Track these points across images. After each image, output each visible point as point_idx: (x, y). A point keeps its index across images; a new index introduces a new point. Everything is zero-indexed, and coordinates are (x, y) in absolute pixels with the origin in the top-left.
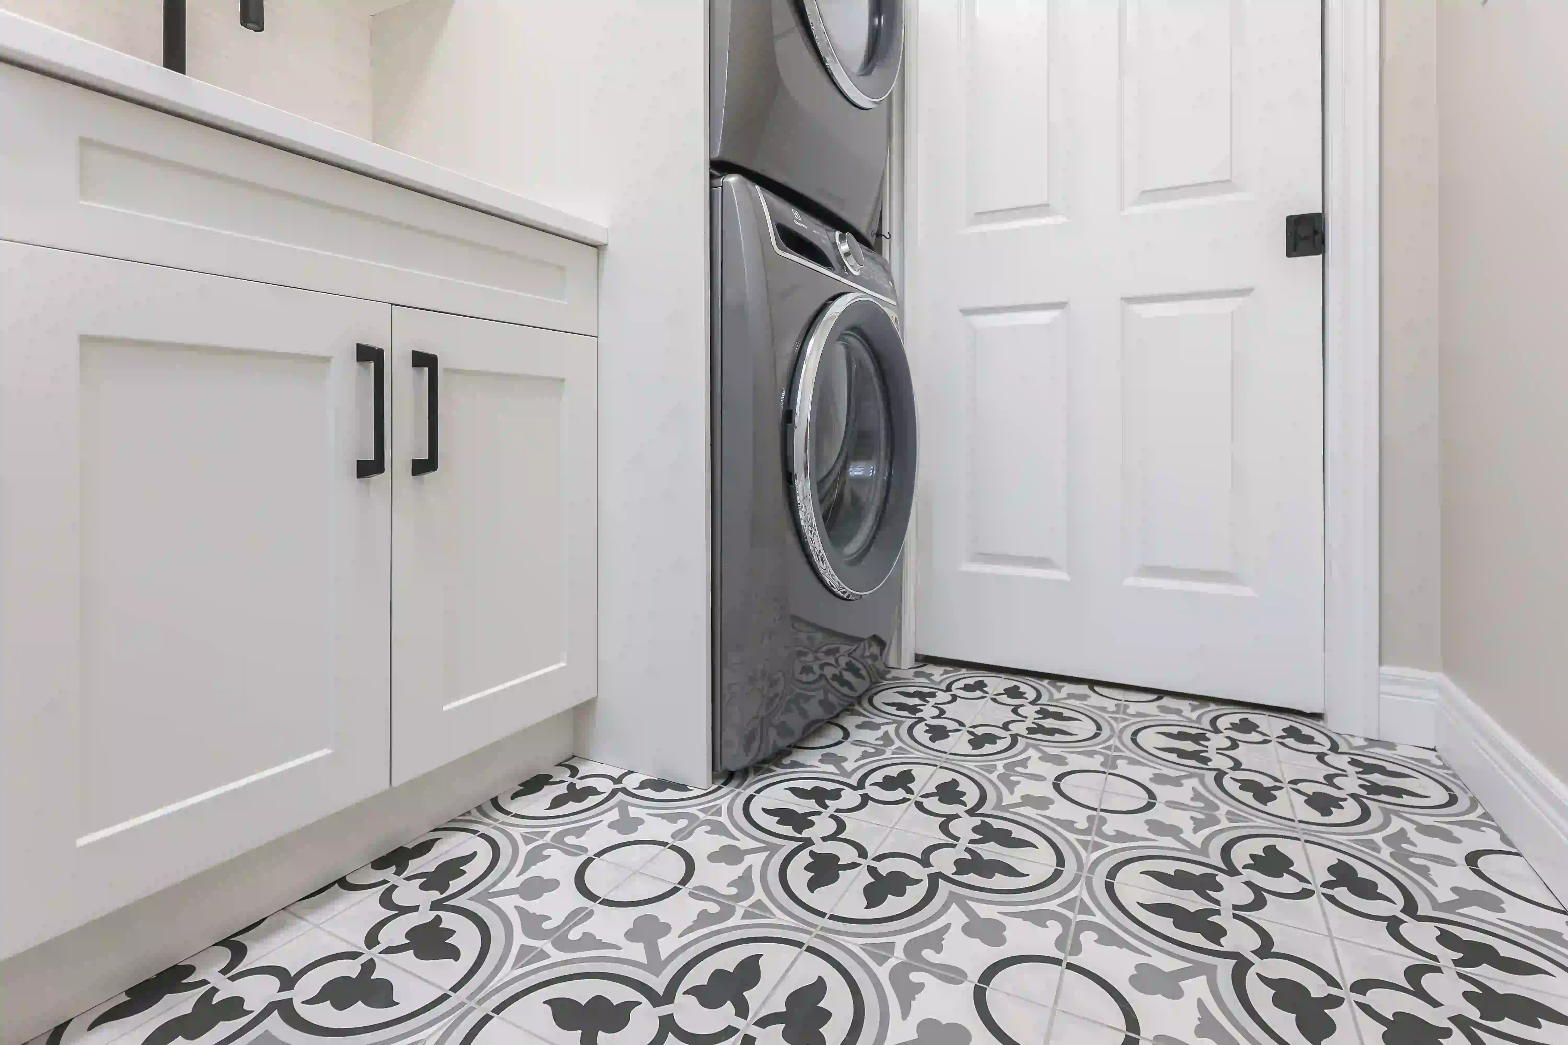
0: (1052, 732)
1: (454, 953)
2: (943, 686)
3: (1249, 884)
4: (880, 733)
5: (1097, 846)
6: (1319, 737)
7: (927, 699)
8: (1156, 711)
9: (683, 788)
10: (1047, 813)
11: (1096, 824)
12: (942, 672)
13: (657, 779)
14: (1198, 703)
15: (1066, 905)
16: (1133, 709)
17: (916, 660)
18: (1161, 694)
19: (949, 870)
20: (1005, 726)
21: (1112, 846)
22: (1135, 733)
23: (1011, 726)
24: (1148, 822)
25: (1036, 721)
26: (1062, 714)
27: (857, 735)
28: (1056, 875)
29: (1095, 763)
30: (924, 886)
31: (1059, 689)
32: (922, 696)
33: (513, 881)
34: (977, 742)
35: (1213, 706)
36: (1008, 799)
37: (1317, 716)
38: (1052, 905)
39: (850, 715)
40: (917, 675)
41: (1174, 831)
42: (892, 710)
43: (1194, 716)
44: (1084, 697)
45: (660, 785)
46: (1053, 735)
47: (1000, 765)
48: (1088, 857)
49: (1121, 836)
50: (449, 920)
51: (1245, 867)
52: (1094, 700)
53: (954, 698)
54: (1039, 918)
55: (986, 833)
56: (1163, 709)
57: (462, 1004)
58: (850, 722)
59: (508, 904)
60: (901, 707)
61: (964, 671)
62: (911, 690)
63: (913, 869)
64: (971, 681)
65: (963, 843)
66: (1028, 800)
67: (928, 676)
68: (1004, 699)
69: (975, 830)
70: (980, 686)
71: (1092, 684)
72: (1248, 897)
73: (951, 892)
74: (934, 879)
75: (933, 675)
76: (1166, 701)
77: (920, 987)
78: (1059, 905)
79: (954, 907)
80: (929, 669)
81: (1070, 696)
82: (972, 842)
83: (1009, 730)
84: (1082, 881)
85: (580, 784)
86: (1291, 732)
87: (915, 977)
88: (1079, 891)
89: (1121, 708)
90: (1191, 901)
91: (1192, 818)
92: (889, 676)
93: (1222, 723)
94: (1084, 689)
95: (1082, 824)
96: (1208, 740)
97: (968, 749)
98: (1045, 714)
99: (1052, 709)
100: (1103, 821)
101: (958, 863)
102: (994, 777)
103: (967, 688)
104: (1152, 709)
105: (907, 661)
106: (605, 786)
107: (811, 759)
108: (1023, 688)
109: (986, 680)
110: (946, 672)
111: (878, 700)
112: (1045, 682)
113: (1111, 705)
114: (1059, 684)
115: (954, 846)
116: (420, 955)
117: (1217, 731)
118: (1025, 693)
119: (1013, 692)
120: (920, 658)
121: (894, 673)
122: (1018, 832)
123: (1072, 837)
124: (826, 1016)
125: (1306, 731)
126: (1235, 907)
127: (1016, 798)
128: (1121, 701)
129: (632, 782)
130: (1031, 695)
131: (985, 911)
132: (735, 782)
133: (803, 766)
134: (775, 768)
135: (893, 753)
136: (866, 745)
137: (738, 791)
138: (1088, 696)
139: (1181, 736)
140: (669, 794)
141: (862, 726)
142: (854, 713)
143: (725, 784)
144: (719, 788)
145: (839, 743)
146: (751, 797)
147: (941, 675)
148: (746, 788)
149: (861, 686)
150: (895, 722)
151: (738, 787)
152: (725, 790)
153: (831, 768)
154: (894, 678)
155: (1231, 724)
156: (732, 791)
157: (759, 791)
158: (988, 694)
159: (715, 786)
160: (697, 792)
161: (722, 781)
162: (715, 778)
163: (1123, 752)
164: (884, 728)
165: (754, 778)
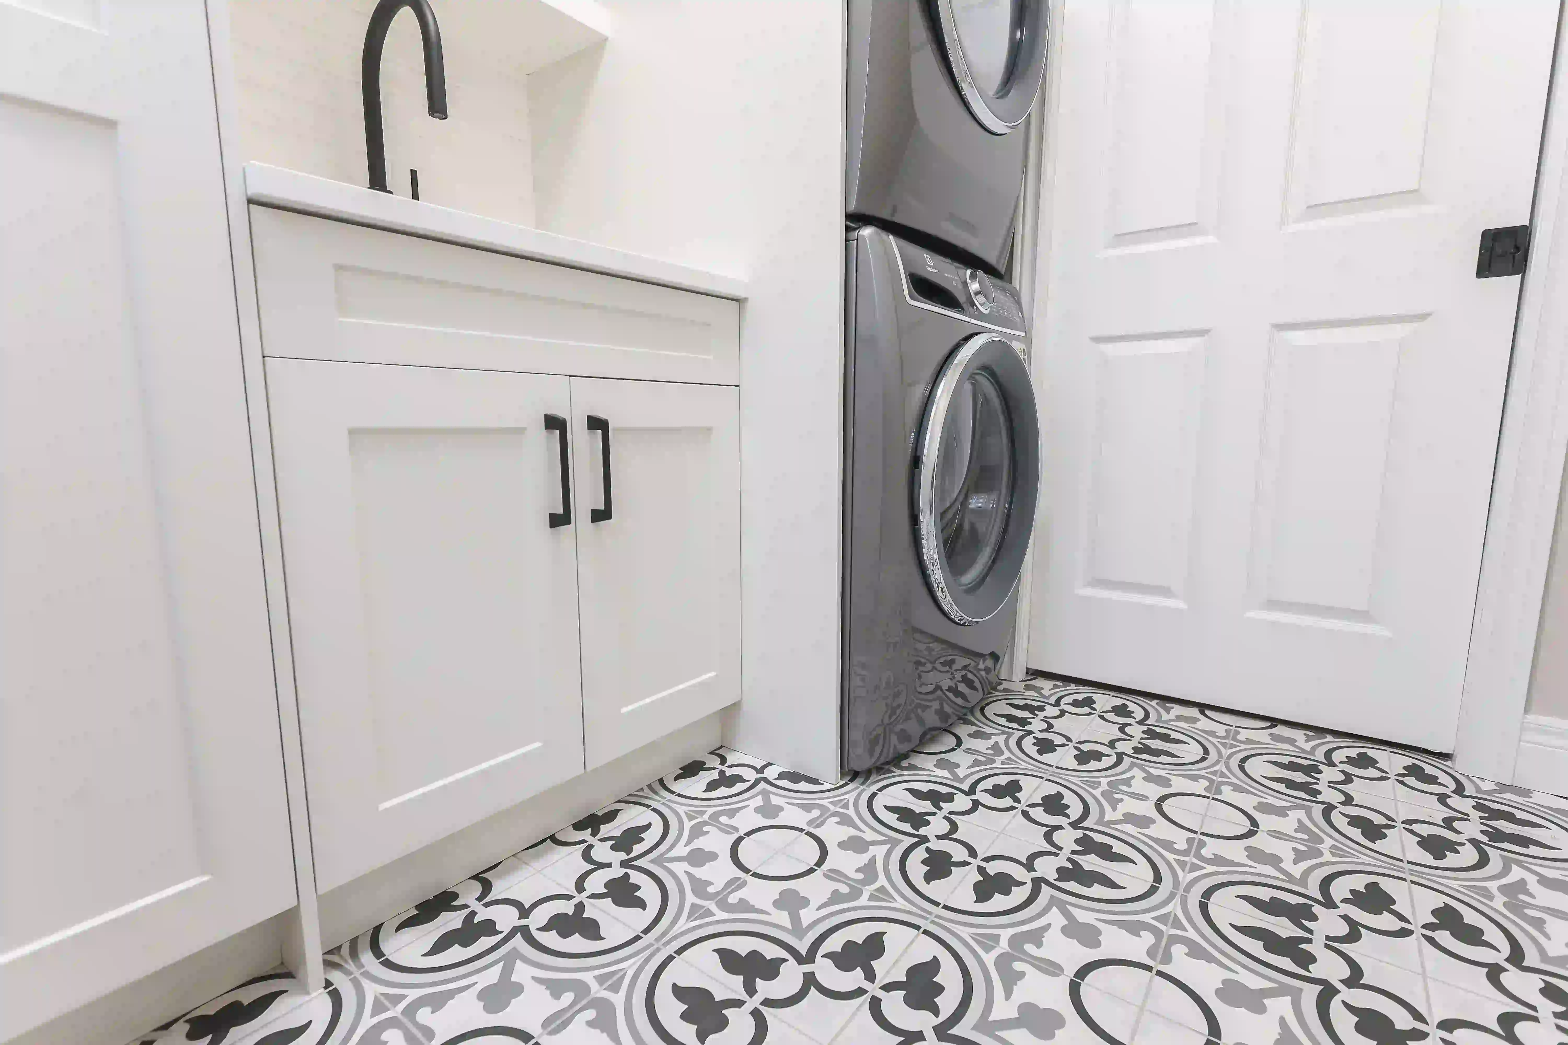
0: (1157, 753)
1: (641, 904)
2: (1052, 700)
3: (1345, 918)
4: (991, 742)
5: (1194, 868)
6: (1443, 778)
7: (1036, 712)
8: (1267, 739)
9: (814, 781)
10: (1146, 831)
11: (1195, 846)
12: (1052, 687)
13: (792, 772)
14: (1313, 734)
15: (1160, 919)
16: (1244, 735)
17: (1027, 673)
18: (1276, 722)
19: (1052, 876)
20: (1112, 744)
21: (1210, 869)
22: (1244, 760)
23: (1117, 744)
24: (1247, 849)
25: (1142, 741)
26: (1169, 735)
27: (969, 743)
28: (1153, 890)
29: (1200, 787)
30: (1028, 888)
31: (1168, 711)
32: (1032, 709)
33: (681, 850)
34: (1083, 757)
35: (1329, 738)
36: (1109, 816)
37: (1444, 756)
38: (1147, 918)
39: (963, 724)
40: (1028, 688)
41: (1274, 860)
42: (1002, 721)
43: (1308, 746)
44: (1192, 721)
45: (794, 777)
46: (1159, 757)
47: (1104, 781)
48: (1184, 877)
49: (1218, 860)
50: (636, 877)
51: (1344, 901)
52: (1204, 723)
53: (1063, 713)
54: (1134, 928)
55: (1087, 845)
56: (1275, 737)
57: (651, 945)
58: (963, 731)
59: (680, 868)
60: (1011, 718)
61: (1073, 686)
62: (1021, 703)
63: (1018, 872)
64: (1080, 697)
65: (1065, 853)
66: (1129, 818)
67: (1038, 690)
68: (1111, 716)
69: (1077, 841)
70: (1088, 702)
71: (1202, 707)
72: (1343, 929)
73: (1052, 896)
74: (1038, 883)
75: (1042, 689)
76: (1279, 730)
77: (1022, 975)
78: (1153, 918)
79: (1054, 909)
80: (1039, 682)
81: (1179, 718)
82: (1073, 852)
83: (1115, 748)
84: (1177, 899)
85: (729, 772)
86: (1413, 770)
87: (1018, 966)
88: (1174, 907)
89: (1231, 734)
90: (1284, 928)
91: (1294, 849)
92: (1000, 688)
93: (1337, 756)
94: (1194, 712)
95: (1181, 845)
96: (1321, 772)
97: (1073, 764)
98: (1151, 734)
99: (1158, 730)
100: (1202, 844)
101: (1060, 870)
102: (1097, 793)
103: (1076, 704)
104: (1264, 736)
105: (1019, 674)
106: (750, 775)
107: (926, 763)
108: (1132, 707)
109: (1095, 697)
110: (1056, 686)
111: (988, 711)
112: (1154, 703)
113: (1221, 730)
114: (1168, 705)
115: (1056, 855)
116: (617, 903)
117: (1331, 764)
118: (1133, 712)
119: (1121, 711)
120: (1031, 672)
121: (1005, 685)
122: (1118, 848)
123: (1170, 857)
124: (940, 989)
126: (1328, 938)
127: (1118, 815)
128: (1232, 726)
129: (771, 773)
130: (1139, 714)
131: (1083, 916)
132: (860, 780)
133: (920, 769)
134: (895, 770)
135: (1002, 763)
136: (977, 753)
137: (862, 787)
138: (1199, 720)
139: (1292, 767)
140: (803, 786)
141: (974, 735)
142: (967, 722)
143: (852, 780)
144: (846, 784)
145: (953, 750)
146: (874, 795)
147: (1051, 690)
148: (869, 786)
149: (974, 697)
150: (1004, 733)
151: (863, 784)
152: (851, 786)
153: (945, 773)
154: (1005, 690)
155: (1347, 757)
156: (857, 788)
157: (880, 790)
158: (1096, 711)
159: (842, 782)
160: (827, 786)
161: (849, 778)
162: (842, 775)
163: (1229, 778)
164: (994, 739)
165: (876, 778)
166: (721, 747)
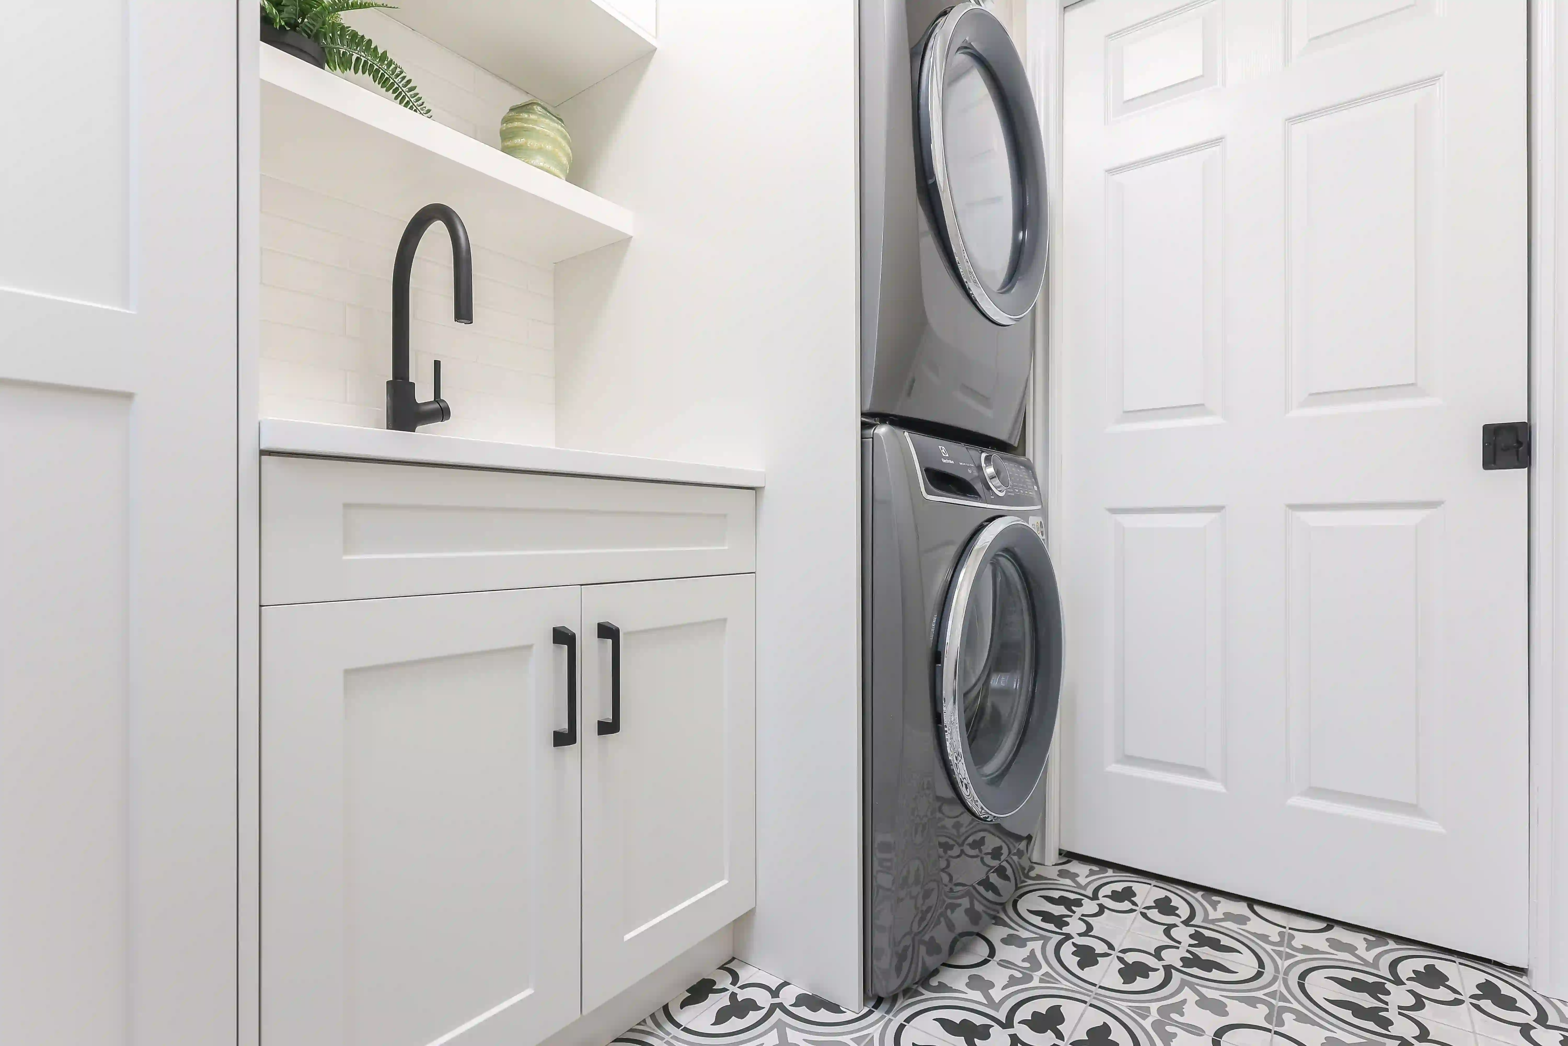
0: (1208, 966)
2: (1089, 892)
4: (1025, 952)
6: (1523, 1002)
7: (1073, 908)
8: (1324, 946)
9: (835, 1008)
12: (1087, 872)
13: (811, 994)
14: (1373, 939)
16: (1300, 940)
17: (1060, 854)
18: (1331, 923)
20: (1158, 954)
22: (1303, 976)
23: (1164, 954)
25: (1191, 949)
26: (1219, 941)
27: (1003, 952)
29: (1258, 1015)
31: (1214, 905)
32: (1070, 904)
34: (1128, 973)
35: (1392, 945)
37: (1521, 971)
39: (995, 924)
40: (1063, 874)
42: (1037, 920)
43: (1370, 956)
44: (1241, 920)
45: (813, 1002)
46: (1210, 971)
47: (1154, 1007)
52: (1255, 925)
53: (1102, 908)
56: (1335, 944)
58: (997, 934)
60: (1047, 917)
61: (1110, 872)
62: (1056, 894)
64: (1119, 887)
67: (1073, 876)
68: (1154, 914)
70: (1127, 895)
71: (1251, 902)
75: (1078, 875)
76: (1338, 933)
80: (1075, 867)
81: (1228, 917)
83: (1160, 959)
85: (741, 995)
86: (1488, 991)
89: (1286, 939)
92: (1033, 874)
93: (1405, 970)
94: (1241, 908)
96: (1388, 993)
97: (1117, 982)
98: (1200, 939)
99: (1207, 933)
102: (1147, 1023)
103: (1116, 896)
104: (1319, 942)
105: (1052, 857)
106: (764, 999)
107: (957, 979)
108: (1176, 901)
109: (1136, 887)
110: (1092, 873)
111: (1022, 907)
112: (1199, 895)
113: (1274, 933)
114: (1215, 898)
117: (1398, 982)
118: (1177, 909)
119: (1164, 906)
120: (1064, 853)
121: (1038, 870)
125: (1506, 990)
128: (1285, 927)
129: (787, 997)
130: (1184, 911)
132: (884, 1006)
133: (951, 990)
134: (923, 991)
135: (1041, 981)
136: (1013, 967)
137: (888, 1017)
138: (1249, 919)
139: (1356, 985)
140: (823, 1015)
141: (1009, 941)
142: (998, 921)
143: (876, 1007)
144: (870, 1012)
145: (985, 962)
146: (901, 1027)
147: (1086, 877)
148: (895, 1016)
149: (1006, 888)
150: (1042, 937)
151: (888, 1012)
152: (876, 1015)
153: (977, 995)
154: (1039, 877)
155: (1414, 971)
156: (883, 1017)
157: (908, 1020)
158: (1138, 906)
159: (866, 1010)
160: (850, 1016)
161: (872, 1004)
162: (866, 998)
163: (1290, 1002)
164: (1030, 945)
165: (903, 1002)
166: (734, 959)
